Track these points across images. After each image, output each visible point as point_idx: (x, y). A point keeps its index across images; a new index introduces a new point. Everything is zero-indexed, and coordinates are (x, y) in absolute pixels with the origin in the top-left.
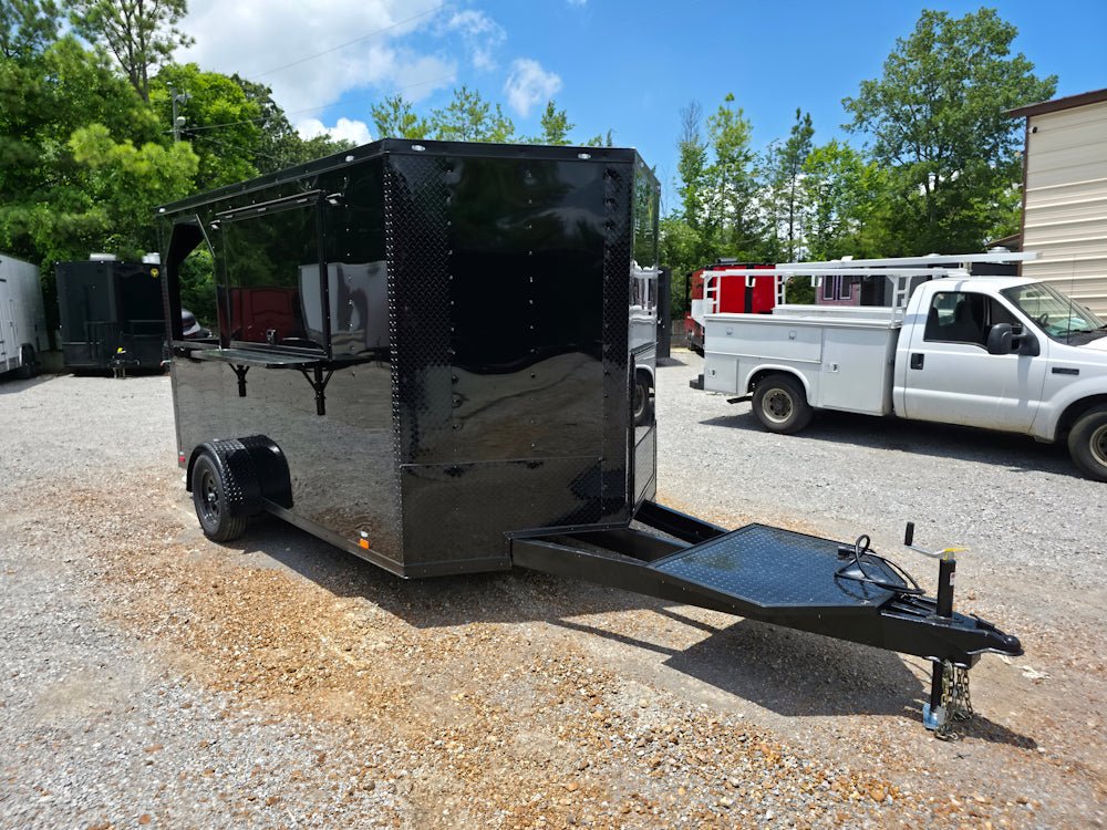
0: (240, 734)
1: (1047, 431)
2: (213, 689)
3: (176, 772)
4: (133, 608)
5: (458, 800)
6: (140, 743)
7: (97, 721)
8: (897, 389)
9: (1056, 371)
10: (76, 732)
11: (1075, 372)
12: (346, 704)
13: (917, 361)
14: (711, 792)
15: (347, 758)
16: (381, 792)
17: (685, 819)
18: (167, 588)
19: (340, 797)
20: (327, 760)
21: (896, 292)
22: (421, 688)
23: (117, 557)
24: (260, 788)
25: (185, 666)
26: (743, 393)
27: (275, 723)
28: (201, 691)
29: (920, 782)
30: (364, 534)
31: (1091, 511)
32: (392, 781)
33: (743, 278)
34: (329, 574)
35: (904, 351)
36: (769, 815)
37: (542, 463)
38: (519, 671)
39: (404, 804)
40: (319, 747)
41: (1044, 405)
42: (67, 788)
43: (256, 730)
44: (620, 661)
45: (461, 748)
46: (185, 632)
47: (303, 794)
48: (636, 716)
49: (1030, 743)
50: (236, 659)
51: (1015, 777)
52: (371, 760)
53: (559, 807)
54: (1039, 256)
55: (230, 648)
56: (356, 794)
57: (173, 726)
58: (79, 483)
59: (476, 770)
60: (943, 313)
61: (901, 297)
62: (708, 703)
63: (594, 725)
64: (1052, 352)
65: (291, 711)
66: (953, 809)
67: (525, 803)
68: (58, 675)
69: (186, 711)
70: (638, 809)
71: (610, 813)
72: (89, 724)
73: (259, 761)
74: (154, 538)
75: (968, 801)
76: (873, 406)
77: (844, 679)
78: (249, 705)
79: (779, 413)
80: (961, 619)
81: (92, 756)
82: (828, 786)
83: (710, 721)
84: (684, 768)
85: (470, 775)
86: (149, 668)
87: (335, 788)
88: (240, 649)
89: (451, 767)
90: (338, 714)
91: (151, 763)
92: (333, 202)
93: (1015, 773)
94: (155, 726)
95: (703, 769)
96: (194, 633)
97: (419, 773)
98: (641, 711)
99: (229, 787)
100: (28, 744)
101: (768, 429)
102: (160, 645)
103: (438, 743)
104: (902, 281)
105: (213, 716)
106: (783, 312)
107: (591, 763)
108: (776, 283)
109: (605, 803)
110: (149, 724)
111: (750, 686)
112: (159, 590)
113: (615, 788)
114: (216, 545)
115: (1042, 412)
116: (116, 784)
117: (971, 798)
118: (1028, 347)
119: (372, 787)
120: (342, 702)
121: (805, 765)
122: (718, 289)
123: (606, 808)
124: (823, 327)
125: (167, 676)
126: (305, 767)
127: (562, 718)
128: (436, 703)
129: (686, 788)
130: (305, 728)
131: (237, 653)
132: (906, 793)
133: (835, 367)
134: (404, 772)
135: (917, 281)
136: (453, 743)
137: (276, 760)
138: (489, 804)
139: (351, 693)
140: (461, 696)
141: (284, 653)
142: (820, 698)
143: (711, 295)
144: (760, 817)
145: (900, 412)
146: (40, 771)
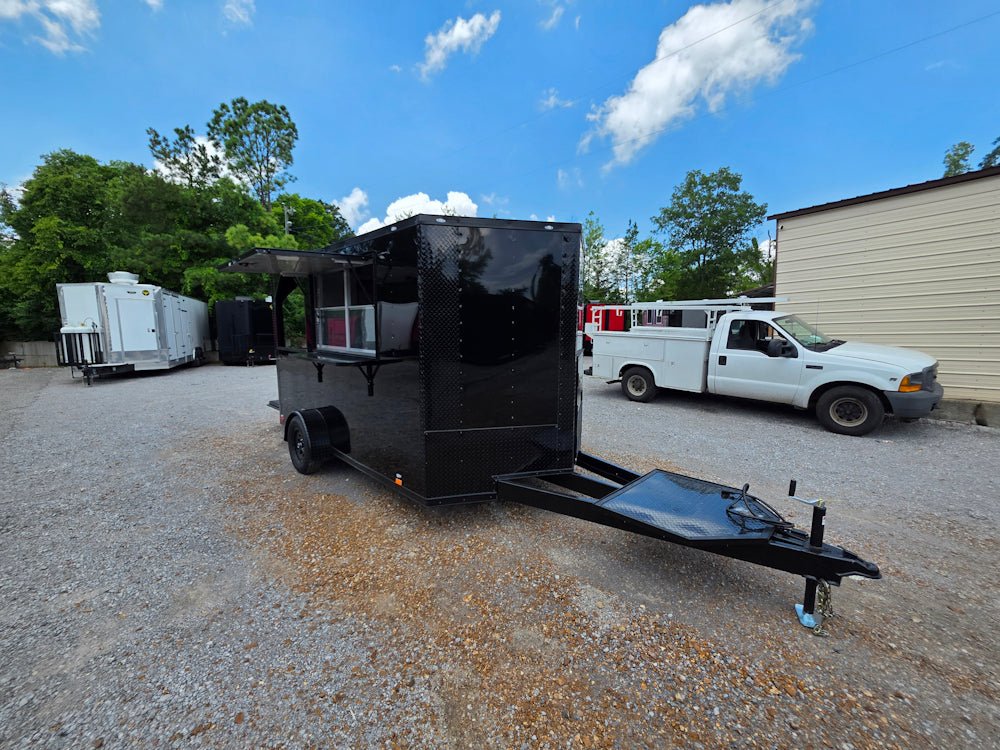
0: (315, 632)
1: (805, 404)
2: (296, 591)
3: (266, 669)
4: (246, 524)
5: (477, 695)
6: (241, 641)
7: (213, 621)
8: (709, 377)
9: (808, 367)
10: (196, 630)
11: (821, 368)
12: (390, 605)
13: (723, 360)
14: (666, 687)
15: (393, 655)
16: (420, 691)
17: (652, 714)
18: (269, 509)
19: (388, 693)
20: (378, 657)
21: (709, 319)
22: (441, 590)
23: (238, 485)
24: (328, 685)
25: (278, 570)
26: (616, 378)
27: (340, 621)
28: (288, 593)
29: (817, 677)
30: (398, 476)
31: (838, 453)
32: (427, 677)
33: (615, 311)
34: (374, 499)
35: (714, 356)
36: (716, 711)
38: (508, 576)
39: (439, 701)
40: (372, 644)
41: (801, 387)
42: (183, 686)
43: (326, 627)
44: (576, 569)
45: (475, 645)
46: (278, 543)
47: (361, 691)
48: (596, 615)
49: (881, 639)
50: (313, 565)
51: (883, 671)
52: (410, 656)
53: (554, 702)
54: (789, 300)
55: (309, 556)
56: (401, 690)
57: (267, 624)
58: (219, 433)
59: (488, 666)
61: (712, 322)
62: (644, 603)
63: (567, 624)
64: (806, 356)
65: (351, 610)
66: (851, 704)
67: (528, 698)
68: (189, 579)
69: (276, 611)
70: (615, 704)
71: (594, 708)
72: (206, 623)
73: (328, 658)
74: (263, 471)
75: (860, 695)
76: (697, 388)
77: (732, 582)
78: (321, 605)
79: (639, 389)
80: (829, 549)
81: (205, 654)
82: (752, 682)
83: (651, 621)
84: (641, 665)
85: (484, 670)
86: (253, 572)
87: (385, 684)
88: (315, 557)
89: (469, 662)
90: (384, 614)
91: (248, 660)
92: (382, 257)
93: (883, 667)
94: (254, 625)
95: (655, 664)
96: (285, 544)
97: (447, 668)
98: (599, 612)
99: (305, 683)
100: (159, 643)
101: (632, 398)
102: (261, 553)
103: (458, 640)
104: (712, 313)
105: (295, 615)
106: (636, 330)
107: (572, 659)
108: (632, 314)
109: (588, 698)
110: (250, 623)
111: (669, 589)
112: (264, 510)
113: (593, 682)
114: (302, 476)
115: (800, 392)
116: (220, 682)
117: (861, 692)
118: (788, 351)
119: (412, 683)
120: (386, 602)
121: (729, 662)
122: (600, 317)
123: (589, 703)
124: (665, 339)
125: (265, 580)
126: (362, 663)
127: (544, 617)
128: (453, 603)
129: (646, 682)
130: (361, 627)
131: (314, 560)
132: (811, 688)
133: (672, 363)
134: (436, 668)
135: (721, 313)
136: (468, 640)
137: (340, 658)
138: (501, 698)
139: (393, 595)
140: (470, 597)
141: (345, 560)
142: (721, 598)
143: (597, 320)
144: (709, 712)
145: (711, 388)
146: (164, 669)
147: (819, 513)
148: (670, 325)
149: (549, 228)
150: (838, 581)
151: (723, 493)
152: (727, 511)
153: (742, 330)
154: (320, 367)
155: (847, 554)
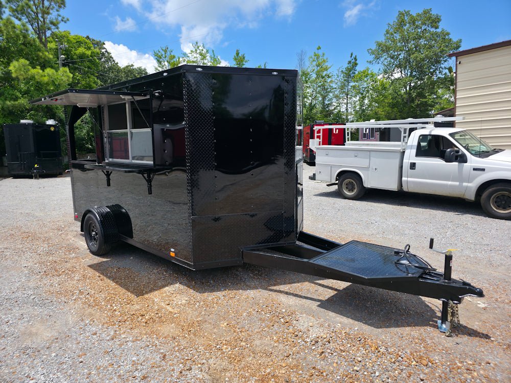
0: (123, 346)
1: (471, 196)
2: (106, 326)
3: (95, 366)
4: (60, 288)
5: (232, 373)
6: (75, 353)
7: (52, 343)
8: (404, 179)
9: (474, 169)
10: (43, 348)
11: (483, 170)
12: (171, 330)
13: (413, 166)
14: (349, 365)
15: (176, 356)
16: (195, 371)
17: (338, 377)
18: (76, 278)
19: (176, 374)
20: (167, 357)
21: (403, 135)
22: (206, 321)
23: (48, 264)
24: (137, 372)
25: (91, 315)
26: (334, 181)
27: (139, 340)
28: (100, 326)
29: (442, 356)
30: (172, 250)
32: (199, 366)
33: (332, 129)
34: (153, 269)
35: (407, 161)
36: (377, 374)
37: (256, 215)
38: (250, 312)
39: (207, 376)
40: (162, 351)
41: (470, 185)
42: (42, 376)
43: (130, 344)
44: (297, 306)
45: (229, 349)
46: (88, 298)
47: (158, 374)
48: (309, 330)
49: (487, 337)
50: (115, 310)
51: (483, 352)
52: (188, 356)
53: (279, 375)
54: (464, 119)
55: (111, 306)
56: (183, 372)
57: (90, 344)
58: (24, 229)
59: (238, 359)
60: (423, 144)
61: (405, 137)
62: (340, 323)
63: (289, 335)
64: (473, 161)
65: (146, 334)
66: (459, 368)
67: (263, 373)
68: (29, 321)
69: (95, 336)
70: (317, 374)
71: (304, 376)
72: (48, 344)
73: (134, 359)
74: (65, 255)
75: (465, 364)
76: (393, 186)
77: (399, 310)
78: (125, 332)
79: (351, 190)
80: (455, 281)
81: (52, 360)
82: (402, 360)
83: (343, 332)
84: (335, 354)
85: (236, 361)
86: (73, 316)
87: (173, 370)
88: (116, 306)
89: (226, 358)
90: (168, 335)
91: (82, 362)
92: (157, 94)
93: (483, 350)
94: (81, 344)
95: (343, 354)
96: (92, 299)
97: (211, 361)
98: (310, 329)
99: (122, 372)
100: (19, 355)
101: (345, 197)
102: (76, 305)
103: (218, 347)
104: (405, 130)
105: (108, 338)
106: (350, 144)
107: (291, 353)
108: (346, 132)
109: (301, 372)
110: (78, 343)
111: (358, 315)
112: (72, 279)
113: (304, 364)
114: (97, 257)
115: (469, 188)
116: (66, 373)
117: (466, 362)
118: (462, 159)
119: (190, 369)
120: (169, 329)
121: (390, 350)
122: (321, 134)
123: (301, 374)
124: (370, 151)
125: (82, 320)
126: (157, 361)
127: (274, 333)
128: (214, 328)
129: (337, 363)
130: (153, 342)
131: (115, 308)
132: (437, 361)
133: (376, 169)
134: (204, 361)
135: (411, 130)
136: (225, 346)
137: (142, 358)
138: (247, 374)
139: (173, 325)
140: (225, 324)
141: (138, 307)
142: (391, 319)
143: (318, 137)
144: (373, 375)
145: (405, 189)
146: (27, 368)
147: (448, 259)
148: (381, 140)
149: (275, 73)
150: (460, 301)
151: (395, 252)
152: (396, 263)
153: (430, 143)
154: (108, 175)
155: (465, 283)
